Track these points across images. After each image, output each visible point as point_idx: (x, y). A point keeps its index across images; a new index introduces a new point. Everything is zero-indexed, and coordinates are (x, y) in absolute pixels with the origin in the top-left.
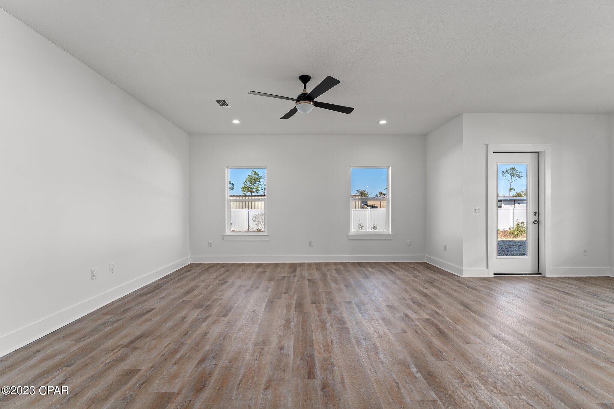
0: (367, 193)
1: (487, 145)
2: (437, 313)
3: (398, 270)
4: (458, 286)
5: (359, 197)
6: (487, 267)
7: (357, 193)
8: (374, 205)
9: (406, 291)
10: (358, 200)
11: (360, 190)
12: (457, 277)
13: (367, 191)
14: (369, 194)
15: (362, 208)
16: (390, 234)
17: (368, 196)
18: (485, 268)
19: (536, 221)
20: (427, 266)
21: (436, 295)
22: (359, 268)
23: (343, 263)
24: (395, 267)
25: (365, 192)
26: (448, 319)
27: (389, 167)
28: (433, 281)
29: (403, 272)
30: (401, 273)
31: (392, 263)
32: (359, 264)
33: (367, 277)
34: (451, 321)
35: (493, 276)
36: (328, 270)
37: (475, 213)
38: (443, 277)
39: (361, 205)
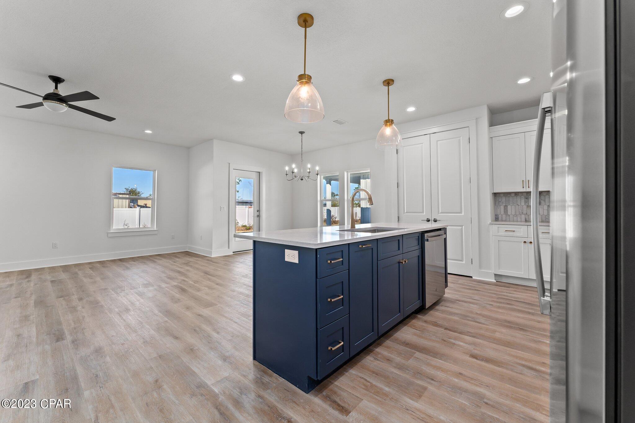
0: (139, 192)
1: (229, 164)
2: (184, 281)
3: (161, 259)
4: (206, 263)
5: (127, 196)
6: (229, 248)
7: (126, 191)
8: (146, 205)
9: (163, 272)
10: (126, 198)
11: (130, 189)
12: (207, 258)
13: (138, 190)
14: (141, 193)
15: (131, 207)
16: (155, 229)
17: (139, 195)
18: (227, 248)
19: (258, 215)
20: (188, 254)
21: (188, 270)
22: (120, 263)
23: (100, 262)
24: (158, 257)
25: (136, 190)
26: (191, 282)
27: (155, 170)
28: (188, 263)
29: (165, 260)
30: (164, 262)
31: (156, 255)
32: (120, 260)
33: (128, 268)
34: (192, 283)
35: (232, 254)
36: (80, 270)
37: (221, 210)
38: (197, 259)
39: (129, 205)
